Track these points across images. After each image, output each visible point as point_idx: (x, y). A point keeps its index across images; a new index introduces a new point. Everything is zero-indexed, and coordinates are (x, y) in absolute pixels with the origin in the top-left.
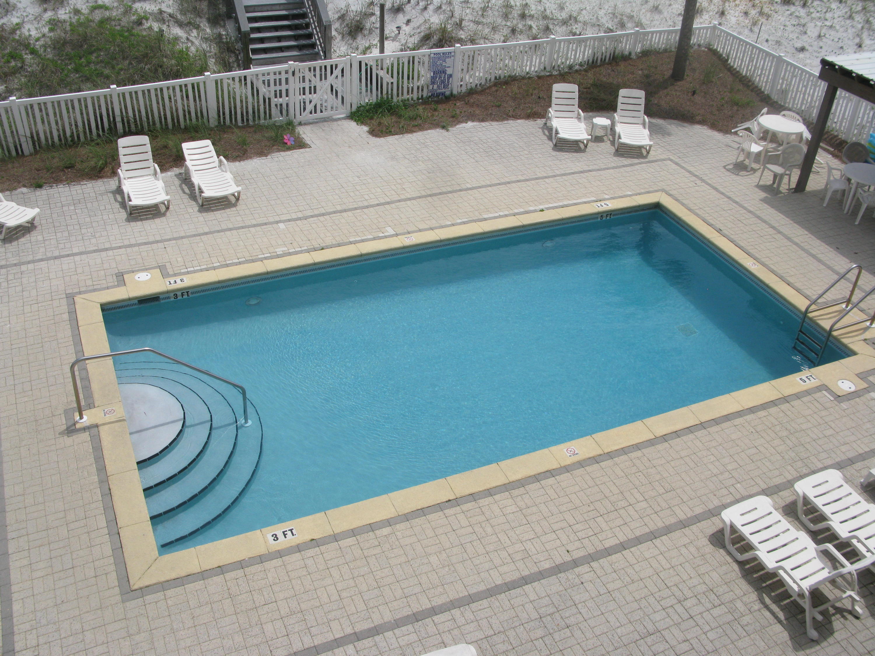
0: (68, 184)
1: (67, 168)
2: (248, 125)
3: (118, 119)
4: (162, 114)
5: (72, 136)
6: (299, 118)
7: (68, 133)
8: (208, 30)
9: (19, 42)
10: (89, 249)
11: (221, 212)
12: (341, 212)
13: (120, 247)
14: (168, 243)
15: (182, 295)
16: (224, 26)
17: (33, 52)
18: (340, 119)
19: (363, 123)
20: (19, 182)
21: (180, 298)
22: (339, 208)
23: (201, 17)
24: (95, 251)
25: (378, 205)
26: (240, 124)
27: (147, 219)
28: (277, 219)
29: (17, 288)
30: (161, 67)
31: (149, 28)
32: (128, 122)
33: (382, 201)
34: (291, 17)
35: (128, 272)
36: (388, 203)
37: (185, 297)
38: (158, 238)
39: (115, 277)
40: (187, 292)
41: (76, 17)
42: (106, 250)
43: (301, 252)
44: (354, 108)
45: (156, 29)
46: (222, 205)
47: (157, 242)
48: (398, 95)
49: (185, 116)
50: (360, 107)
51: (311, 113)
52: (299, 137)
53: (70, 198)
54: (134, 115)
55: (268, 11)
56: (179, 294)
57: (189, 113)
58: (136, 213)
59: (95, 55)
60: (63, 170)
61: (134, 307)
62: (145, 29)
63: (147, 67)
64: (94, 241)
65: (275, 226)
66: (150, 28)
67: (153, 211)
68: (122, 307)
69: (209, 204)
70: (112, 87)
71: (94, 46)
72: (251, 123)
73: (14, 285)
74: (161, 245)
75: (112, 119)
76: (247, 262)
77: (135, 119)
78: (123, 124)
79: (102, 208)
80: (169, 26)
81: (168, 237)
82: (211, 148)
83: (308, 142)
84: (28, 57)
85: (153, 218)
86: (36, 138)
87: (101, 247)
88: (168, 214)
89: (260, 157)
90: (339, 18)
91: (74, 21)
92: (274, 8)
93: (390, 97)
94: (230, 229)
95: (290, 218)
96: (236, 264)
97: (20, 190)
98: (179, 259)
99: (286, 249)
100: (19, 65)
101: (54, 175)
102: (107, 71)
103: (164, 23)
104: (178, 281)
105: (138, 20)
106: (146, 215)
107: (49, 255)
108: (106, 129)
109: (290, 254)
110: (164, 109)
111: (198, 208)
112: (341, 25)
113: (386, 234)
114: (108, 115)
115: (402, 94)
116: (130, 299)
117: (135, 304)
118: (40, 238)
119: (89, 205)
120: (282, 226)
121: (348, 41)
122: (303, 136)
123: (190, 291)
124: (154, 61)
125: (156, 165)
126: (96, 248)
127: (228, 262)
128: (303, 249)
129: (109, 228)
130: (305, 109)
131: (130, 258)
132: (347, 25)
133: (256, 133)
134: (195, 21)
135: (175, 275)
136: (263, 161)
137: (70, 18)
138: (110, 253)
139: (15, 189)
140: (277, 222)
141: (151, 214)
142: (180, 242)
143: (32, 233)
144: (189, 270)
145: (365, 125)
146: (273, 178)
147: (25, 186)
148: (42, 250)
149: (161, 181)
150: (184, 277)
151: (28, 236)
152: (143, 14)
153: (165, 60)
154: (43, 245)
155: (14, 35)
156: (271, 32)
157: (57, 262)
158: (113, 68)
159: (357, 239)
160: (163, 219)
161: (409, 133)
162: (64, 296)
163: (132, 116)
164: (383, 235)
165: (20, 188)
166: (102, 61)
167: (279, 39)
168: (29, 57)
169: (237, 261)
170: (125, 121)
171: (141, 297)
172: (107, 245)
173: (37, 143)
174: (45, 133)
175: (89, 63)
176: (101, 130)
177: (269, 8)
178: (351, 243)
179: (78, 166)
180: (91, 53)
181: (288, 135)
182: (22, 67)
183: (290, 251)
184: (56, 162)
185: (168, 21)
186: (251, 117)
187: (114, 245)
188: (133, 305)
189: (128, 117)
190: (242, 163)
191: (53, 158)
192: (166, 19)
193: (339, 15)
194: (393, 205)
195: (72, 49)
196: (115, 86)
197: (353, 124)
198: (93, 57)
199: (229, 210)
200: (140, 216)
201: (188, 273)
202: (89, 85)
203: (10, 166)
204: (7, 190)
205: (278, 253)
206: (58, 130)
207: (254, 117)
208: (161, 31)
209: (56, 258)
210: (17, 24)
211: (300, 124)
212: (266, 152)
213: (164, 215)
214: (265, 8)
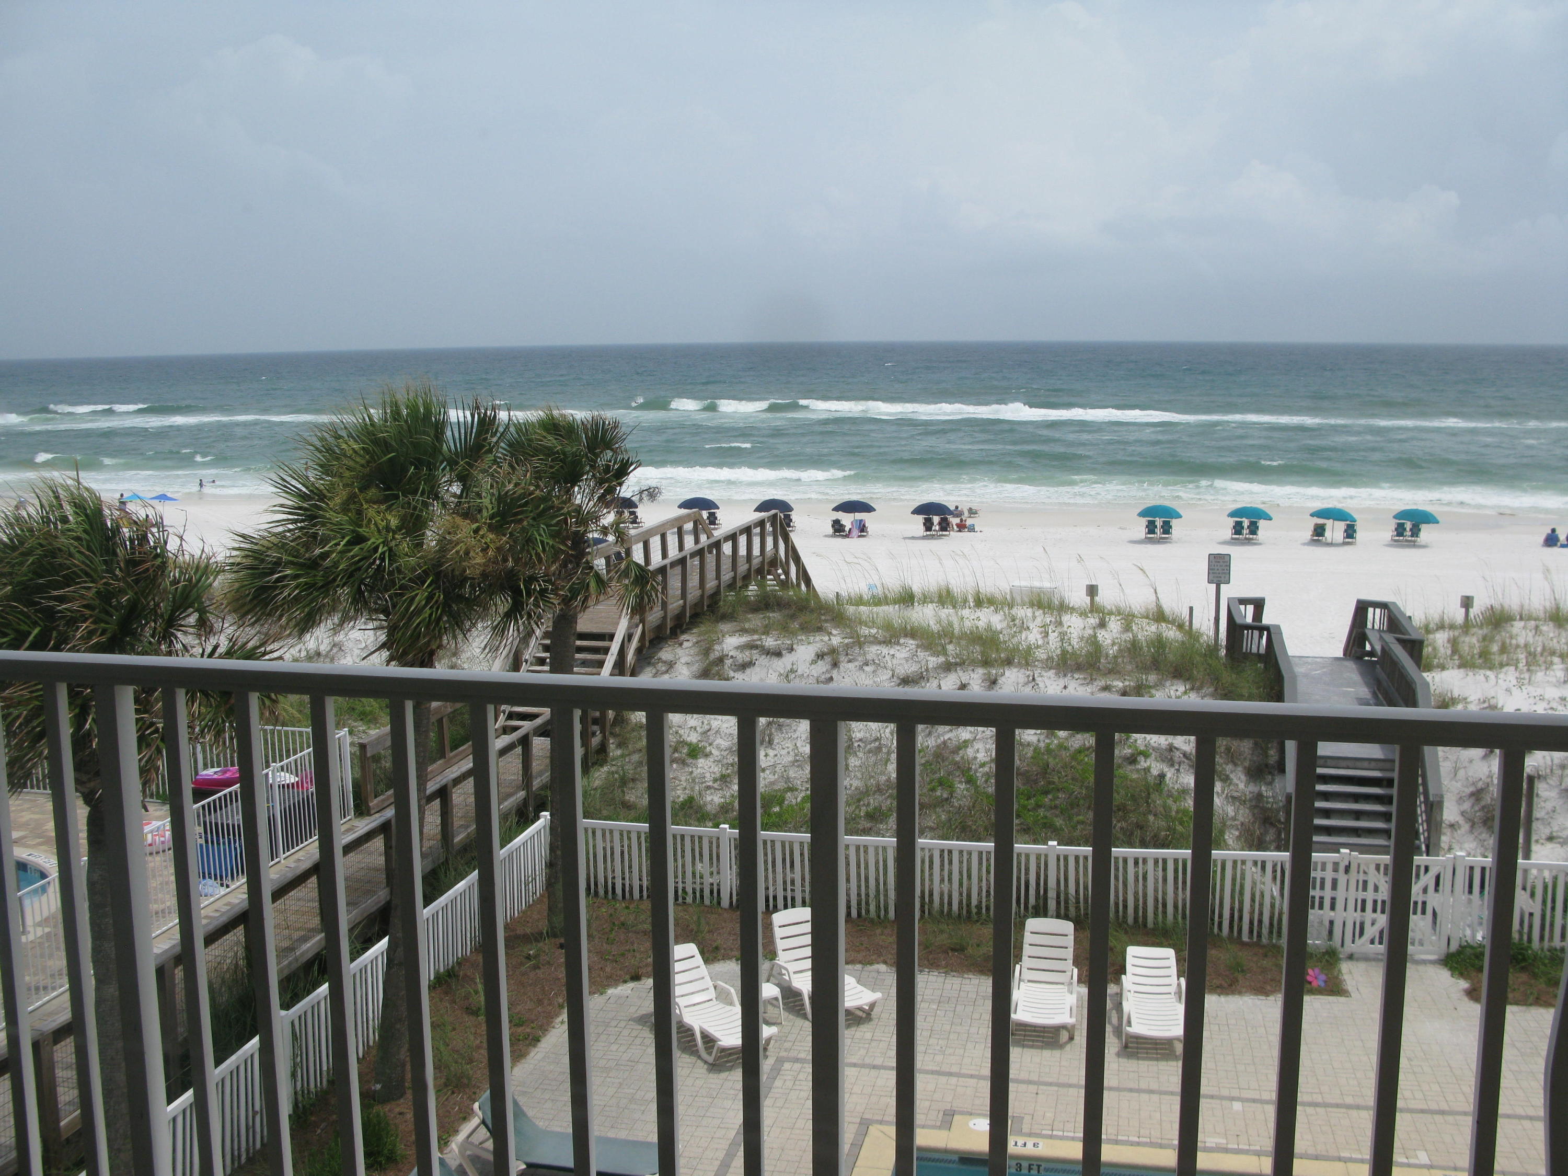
0: (946, 973)
1: (953, 950)
2: (1258, 944)
3: (1052, 894)
4: (1121, 898)
5: (979, 907)
6: (1349, 947)
7: (974, 902)
8: (1242, 786)
9: (957, 766)
10: (927, 1068)
11: (1151, 1063)
12: (1349, 1107)
13: (972, 1076)
14: (1045, 1088)
15: (1030, 1169)
16: (1270, 783)
17: (970, 781)
18: (1424, 962)
19: (1462, 975)
20: (880, 955)
21: (1025, 1171)
22: (1349, 1100)
23: (1235, 765)
24: (933, 1072)
25: (1422, 1111)
26: (1245, 938)
27: (1032, 1047)
28: (1235, 1093)
29: (802, 1093)
30: (1141, 828)
31: (1145, 769)
32: (1066, 902)
33: (1434, 1106)
34: (1385, 783)
35: (962, 1113)
36: (1442, 1113)
37: (1034, 1172)
38: (1034, 1077)
39: (941, 1113)
40: (1039, 1166)
41: (1047, 741)
42: (950, 1074)
43: (1246, 1152)
44: (1454, 947)
45: (1155, 772)
46: (1157, 1054)
47: (1030, 1082)
48: (1542, 938)
49: (1156, 908)
50: (1465, 947)
51: (1372, 942)
52: (1337, 978)
53: (939, 992)
54: (1077, 891)
55: (1348, 768)
56: (1025, 1164)
57: (1165, 905)
58: (1020, 1035)
59: (1050, 796)
60: (946, 952)
61: (951, 1165)
62: (1138, 771)
63: (1119, 825)
64: (939, 1058)
65: (1226, 1103)
66: (1147, 770)
67: (1049, 1037)
68: (933, 1160)
69: (1137, 1048)
70: (1050, 843)
71: (1054, 783)
72: (1264, 940)
73: (800, 1088)
74: (1033, 1088)
75: (1042, 892)
76: (1152, 1145)
77: (1077, 899)
78: (1058, 903)
79: (976, 1016)
80: (1178, 770)
81: (1050, 1080)
82: (1173, 962)
83: (1350, 988)
84: (961, 787)
85: (1042, 1048)
86: (927, 900)
87: (945, 1068)
88: (1068, 1047)
89: (1256, 994)
90: (1472, 794)
91: (1042, 745)
92: (1359, 764)
93: (1525, 937)
94: (1151, 1092)
95: (1258, 1097)
96: (1132, 1144)
97: (876, 966)
98: (1048, 1115)
99: (1224, 1141)
100: (945, 796)
101: (931, 957)
102: (1059, 822)
103: (1172, 765)
104: (1030, 1145)
105: (1133, 755)
106: (1033, 1041)
107: (868, 1061)
108: (1030, 906)
109: (1226, 1150)
110: (1125, 892)
111: (1117, 1049)
112: (1473, 806)
113: (1412, 1161)
114: (1038, 884)
115: (1551, 938)
116: (946, 1151)
117: (954, 1162)
118: (868, 1035)
119: (960, 1008)
120: (1237, 1106)
121: (1480, 834)
122: (1346, 977)
123: (1044, 1165)
124: (1133, 818)
125: (1076, 971)
126: (938, 1069)
127: (1120, 1138)
128: (1252, 1148)
129: (970, 1046)
130: (1361, 933)
131: (978, 1094)
132: (1483, 808)
133: (1266, 956)
134: (1224, 769)
135: (1030, 1135)
136: (1259, 1002)
137: (1039, 741)
138: (953, 1080)
139: (871, 964)
140: (1233, 1099)
141: (1043, 1042)
142: (1063, 1091)
143: (862, 1026)
144: (1055, 1133)
145: (1465, 979)
146: (1262, 1031)
147: (885, 962)
148: (863, 1052)
149: (1074, 996)
150: (1042, 1143)
151: (853, 1029)
152: (1142, 748)
153: (1151, 818)
154: (867, 1046)
155: (955, 756)
156: (1346, 802)
157: (874, 1073)
158: (1070, 819)
159: (1354, 1156)
160: (1057, 1053)
161: (1541, 1005)
162: (858, 1120)
163: (1074, 893)
164: (1405, 1160)
165: (878, 963)
166: (1056, 807)
167: (1358, 815)
168: (963, 786)
169: (1136, 1139)
170: (1062, 898)
171: (964, 1152)
172: (955, 1069)
173: (926, 907)
174: (942, 894)
175: (1038, 806)
176: (1022, 906)
177: (1350, 763)
178: (1340, 1159)
179: (970, 951)
180: (1046, 793)
181: (1317, 970)
182: (947, 799)
183: (1230, 1146)
184: (942, 939)
185: (1180, 764)
186: (1265, 931)
187: (963, 1071)
188: (950, 1162)
189: (1067, 894)
190: (1223, 999)
191: (942, 932)
192: (1176, 759)
193: (1472, 789)
194: (1450, 1118)
195: (1024, 784)
196: (1055, 843)
197: (1444, 975)
198: (1047, 800)
199: (1164, 1063)
200: (1024, 1040)
201: (1051, 1137)
202: (1026, 837)
203: (878, 931)
204: (860, 962)
205: (1207, 1145)
206: (961, 894)
207: (1271, 932)
208: (1162, 776)
209: (875, 1067)
210: (965, 741)
211: (1351, 957)
212: (1269, 988)
213: (1061, 1047)
214: (1344, 764)
